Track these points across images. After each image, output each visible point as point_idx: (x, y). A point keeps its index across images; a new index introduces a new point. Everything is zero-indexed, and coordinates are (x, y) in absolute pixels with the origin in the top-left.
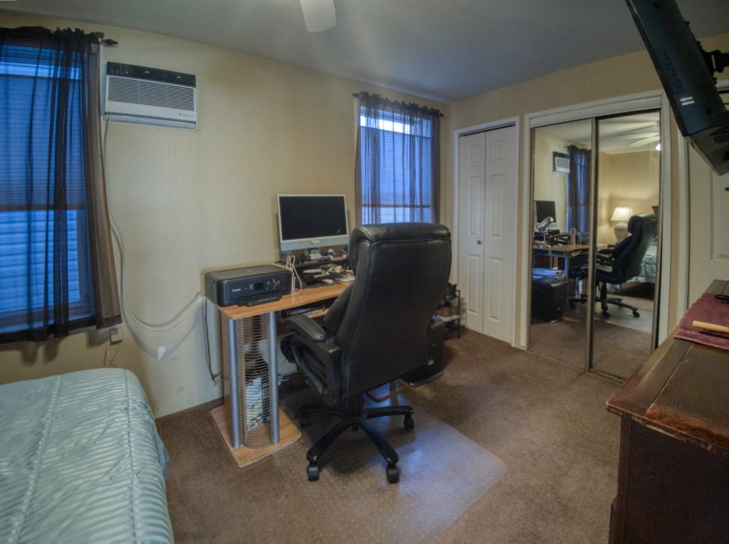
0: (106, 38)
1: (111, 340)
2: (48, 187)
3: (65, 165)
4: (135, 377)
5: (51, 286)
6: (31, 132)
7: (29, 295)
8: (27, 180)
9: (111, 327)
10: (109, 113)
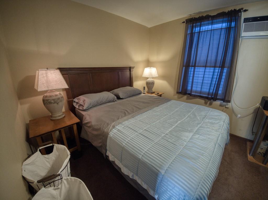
0: (244, 9)
1: (226, 106)
2: (221, 61)
3: (226, 54)
4: (228, 116)
5: (215, 88)
6: (219, 46)
7: (210, 89)
8: (216, 59)
9: (227, 103)
10: (243, 37)
